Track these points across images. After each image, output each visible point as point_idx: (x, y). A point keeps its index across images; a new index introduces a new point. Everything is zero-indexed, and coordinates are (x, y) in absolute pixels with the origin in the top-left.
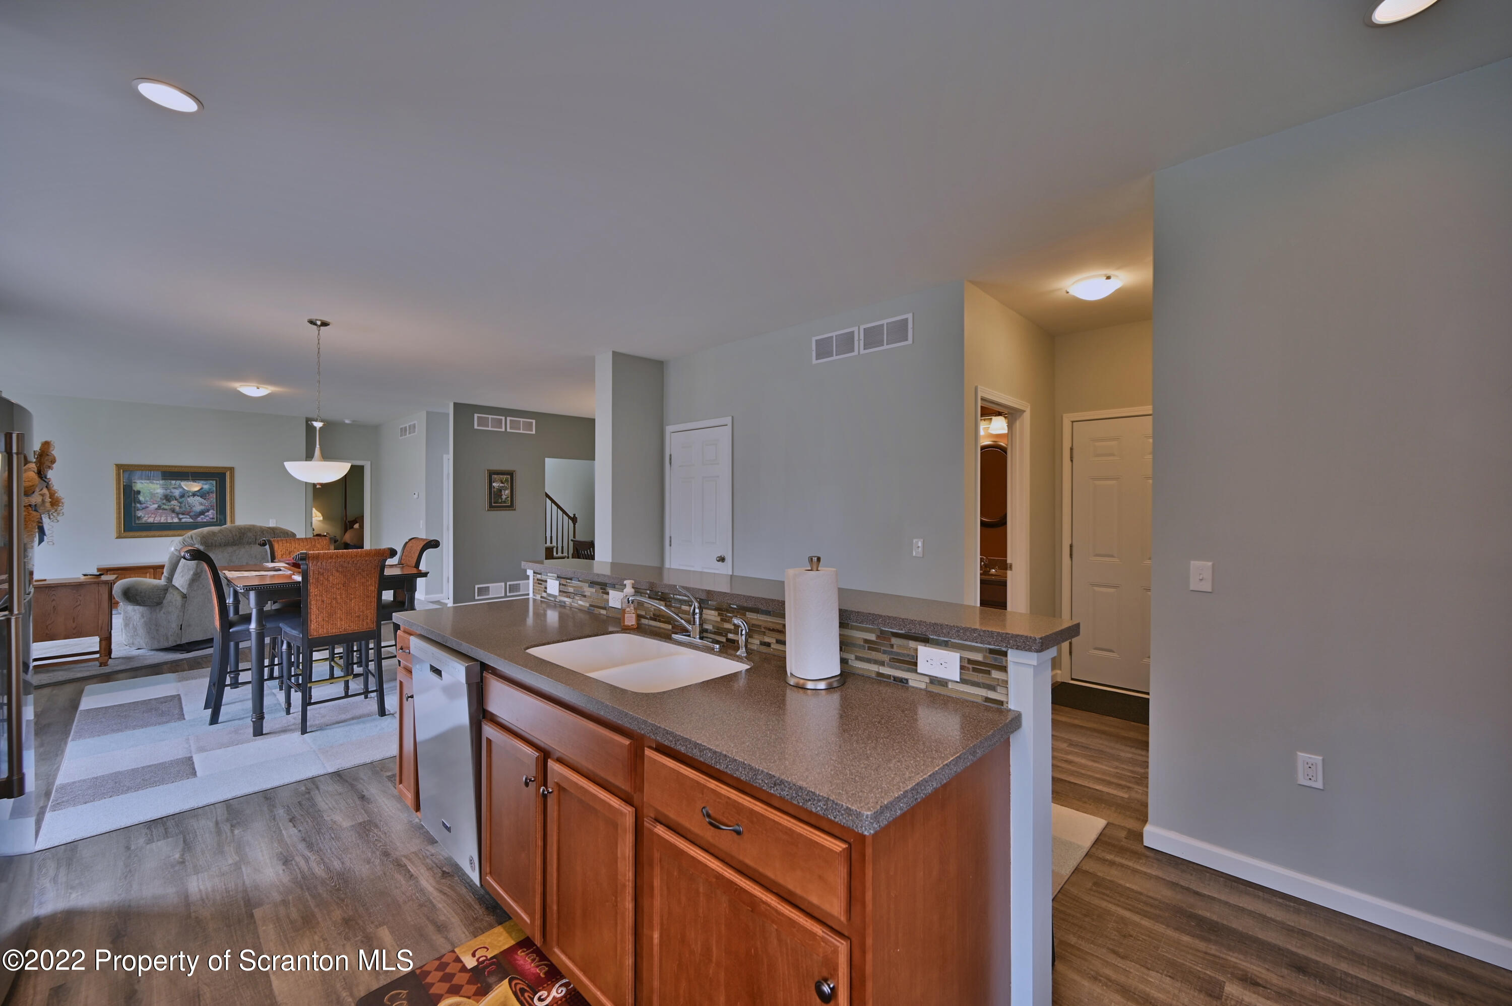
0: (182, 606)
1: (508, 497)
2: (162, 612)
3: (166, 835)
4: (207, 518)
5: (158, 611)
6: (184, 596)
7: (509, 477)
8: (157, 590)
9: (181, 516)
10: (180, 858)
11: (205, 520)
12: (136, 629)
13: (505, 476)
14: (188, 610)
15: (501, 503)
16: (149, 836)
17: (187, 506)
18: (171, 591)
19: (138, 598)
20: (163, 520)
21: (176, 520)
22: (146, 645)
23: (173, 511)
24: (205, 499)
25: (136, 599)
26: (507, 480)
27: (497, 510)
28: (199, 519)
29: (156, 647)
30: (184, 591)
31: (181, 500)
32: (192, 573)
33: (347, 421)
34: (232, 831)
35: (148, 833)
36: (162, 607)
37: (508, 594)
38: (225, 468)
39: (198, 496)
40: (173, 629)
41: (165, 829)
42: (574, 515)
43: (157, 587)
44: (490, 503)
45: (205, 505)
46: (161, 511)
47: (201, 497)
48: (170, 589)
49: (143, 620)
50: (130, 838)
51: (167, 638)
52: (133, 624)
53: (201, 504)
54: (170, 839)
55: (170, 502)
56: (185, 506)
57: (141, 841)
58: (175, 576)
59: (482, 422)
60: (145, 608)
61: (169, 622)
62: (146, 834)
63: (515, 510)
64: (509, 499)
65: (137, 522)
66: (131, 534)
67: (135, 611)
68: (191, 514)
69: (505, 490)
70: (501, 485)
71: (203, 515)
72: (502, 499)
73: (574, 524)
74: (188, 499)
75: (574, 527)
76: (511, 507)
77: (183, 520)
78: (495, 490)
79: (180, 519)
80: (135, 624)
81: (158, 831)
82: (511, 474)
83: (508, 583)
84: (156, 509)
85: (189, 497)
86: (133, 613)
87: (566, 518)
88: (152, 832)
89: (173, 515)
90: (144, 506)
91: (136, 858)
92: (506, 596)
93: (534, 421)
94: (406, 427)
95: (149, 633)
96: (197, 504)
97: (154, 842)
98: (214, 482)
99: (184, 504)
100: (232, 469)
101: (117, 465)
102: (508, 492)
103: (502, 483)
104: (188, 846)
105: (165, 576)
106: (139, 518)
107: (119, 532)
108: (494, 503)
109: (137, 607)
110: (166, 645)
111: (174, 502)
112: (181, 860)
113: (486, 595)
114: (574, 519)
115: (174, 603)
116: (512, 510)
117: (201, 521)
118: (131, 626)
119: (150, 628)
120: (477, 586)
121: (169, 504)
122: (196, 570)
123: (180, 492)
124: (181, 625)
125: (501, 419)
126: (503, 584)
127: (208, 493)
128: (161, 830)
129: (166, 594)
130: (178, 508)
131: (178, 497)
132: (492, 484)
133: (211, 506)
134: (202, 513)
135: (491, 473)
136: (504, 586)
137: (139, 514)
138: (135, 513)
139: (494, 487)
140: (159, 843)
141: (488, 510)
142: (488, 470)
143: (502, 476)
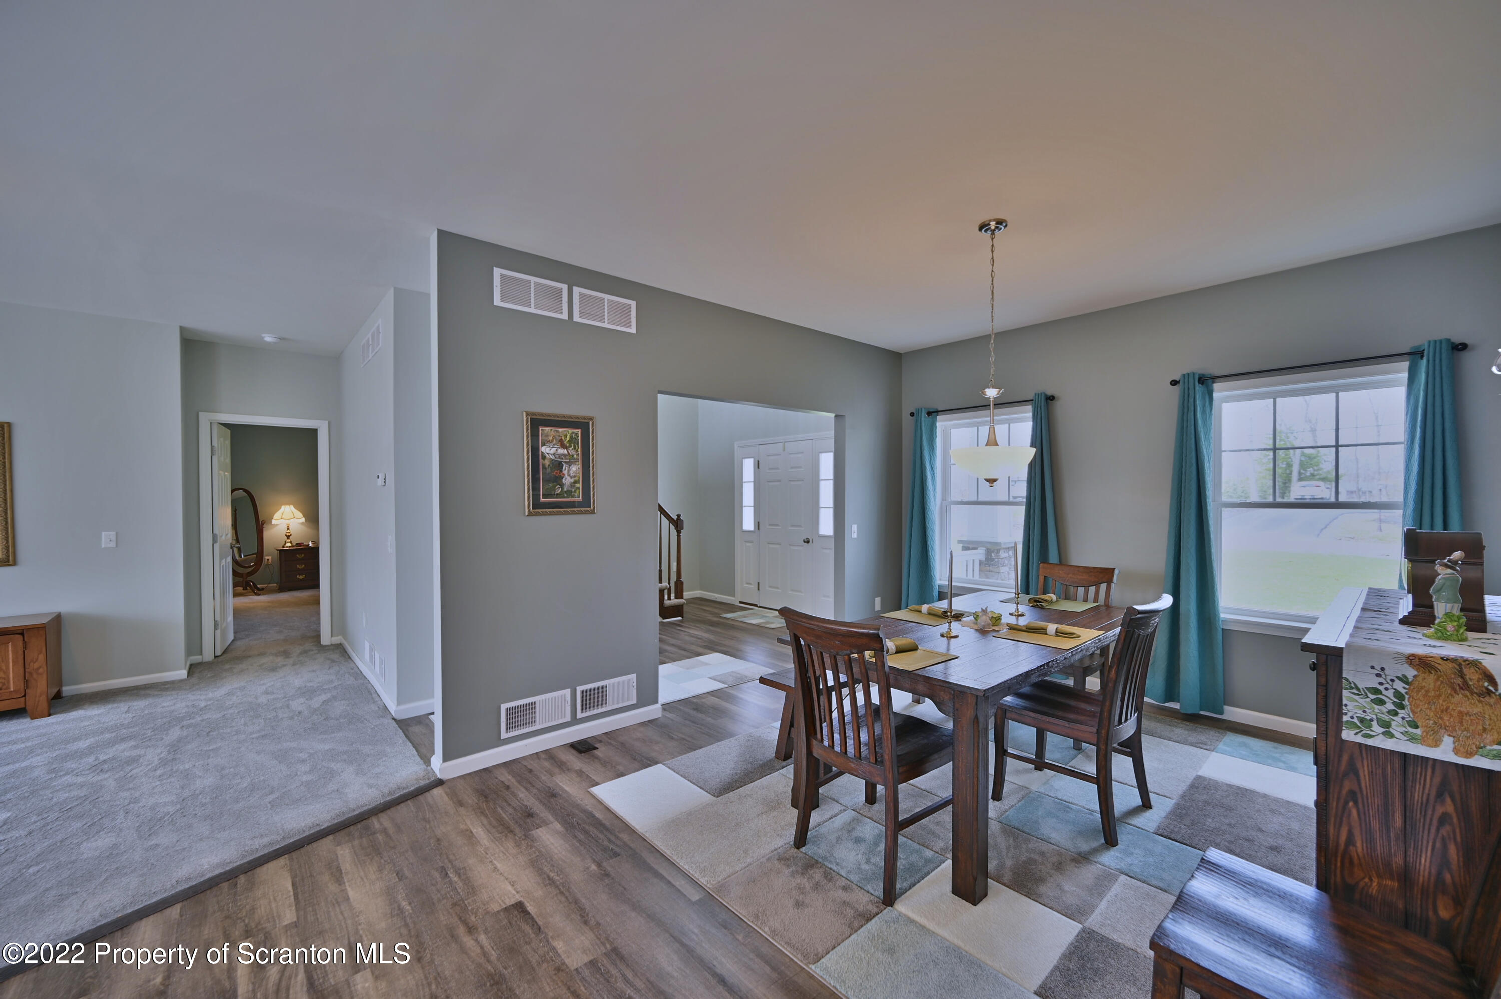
1: (576, 482)
7: (579, 432)
13: (570, 431)
15: (558, 496)
26: (573, 441)
27: (551, 514)
33: (268, 338)
37: (580, 715)
42: (679, 516)
44: (536, 497)
59: (511, 289)
63: (593, 512)
64: (580, 485)
69: (570, 464)
70: (562, 451)
72: (562, 486)
73: (679, 532)
75: (679, 536)
76: (585, 505)
78: (547, 463)
82: (583, 425)
83: (579, 689)
87: (665, 521)
92: (575, 721)
93: (633, 304)
94: (369, 339)
100: (7, 427)
102: (576, 469)
103: (563, 446)
108: (545, 496)
113: (526, 724)
114: (678, 523)
116: (587, 512)
120: (504, 707)
125: (561, 290)
126: (567, 692)
132: (538, 449)
135: (537, 423)
136: (569, 698)
139: (544, 458)
141: (530, 514)
142: (527, 415)
143: (561, 430)
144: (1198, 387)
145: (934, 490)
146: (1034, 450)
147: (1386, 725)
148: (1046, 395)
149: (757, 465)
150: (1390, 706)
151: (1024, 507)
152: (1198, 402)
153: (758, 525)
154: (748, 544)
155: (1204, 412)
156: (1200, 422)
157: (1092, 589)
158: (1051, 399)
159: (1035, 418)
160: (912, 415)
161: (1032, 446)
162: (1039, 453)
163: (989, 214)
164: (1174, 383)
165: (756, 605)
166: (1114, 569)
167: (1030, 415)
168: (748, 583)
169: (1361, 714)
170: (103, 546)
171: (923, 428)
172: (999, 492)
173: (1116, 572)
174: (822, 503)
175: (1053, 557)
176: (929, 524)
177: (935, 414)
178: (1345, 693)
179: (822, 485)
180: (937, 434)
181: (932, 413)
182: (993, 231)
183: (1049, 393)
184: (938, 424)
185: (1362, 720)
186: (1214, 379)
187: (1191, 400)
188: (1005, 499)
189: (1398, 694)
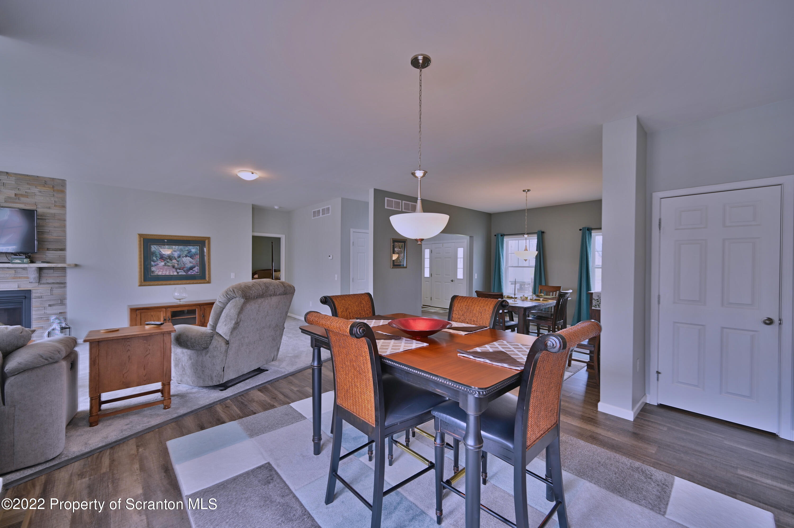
0: (225, 351)
2: (208, 355)
4: (194, 272)
5: (204, 354)
6: (227, 343)
7: (403, 244)
8: (205, 337)
9: (178, 271)
11: (193, 274)
12: (184, 369)
13: (401, 244)
14: (229, 354)
17: (182, 263)
18: (216, 338)
19: (189, 344)
20: (167, 274)
21: (175, 274)
22: (193, 383)
23: (173, 267)
24: (193, 259)
25: (186, 344)
26: (402, 246)
27: (396, 268)
28: (189, 273)
29: (202, 385)
30: (227, 338)
31: (178, 259)
32: (234, 322)
36: (208, 352)
38: (205, 237)
39: (189, 257)
40: (218, 370)
43: (203, 334)
44: (394, 263)
45: (193, 263)
46: (166, 267)
47: (191, 257)
48: (215, 336)
49: (190, 362)
51: (212, 378)
52: (182, 365)
53: (191, 262)
55: (171, 261)
56: (181, 263)
58: (219, 325)
60: (193, 352)
61: (214, 364)
63: (407, 267)
65: (152, 275)
66: (148, 283)
67: (183, 353)
68: (185, 269)
69: (401, 253)
70: (399, 250)
71: (192, 270)
74: (183, 259)
77: (180, 274)
79: (178, 273)
80: (184, 365)
82: (404, 242)
84: (163, 266)
85: (183, 257)
86: (182, 355)
89: (174, 270)
90: (156, 263)
94: (319, 210)
95: (195, 373)
96: (188, 261)
98: (198, 247)
99: (180, 262)
100: (209, 238)
101: (139, 235)
102: (402, 255)
103: (400, 248)
105: (210, 325)
106: (153, 272)
107: (141, 282)
109: (185, 350)
110: (211, 384)
111: (174, 261)
115: (219, 348)
116: (405, 268)
117: (190, 274)
118: (180, 366)
119: (197, 369)
121: (171, 262)
122: (237, 320)
123: (178, 254)
124: (224, 368)
125: (400, 202)
127: (195, 255)
129: (211, 340)
130: (177, 265)
131: (176, 257)
132: (394, 249)
133: (197, 264)
134: (191, 268)
135: (394, 242)
137: (153, 269)
138: (150, 268)
139: (396, 252)
141: (392, 268)
142: (392, 239)
143: (399, 243)
144: (587, 232)
145: (503, 262)
146: (537, 252)
148: (541, 231)
149: (431, 252)
151: (534, 268)
152: (587, 236)
153: (431, 275)
154: (427, 282)
155: (589, 239)
156: (587, 242)
157: (554, 293)
158: (543, 232)
159: (538, 239)
160: (495, 235)
161: (537, 251)
162: (539, 254)
163: (526, 188)
164: (580, 230)
165: (430, 306)
166: (561, 287)
167: (536, 237)
168: (426, 298)
169: (595, 304)
170: (232, 278)
171: (499, 241)
172: (526, 264)
173: (562, 287)
174: (459, 266)
175: (543, 283)
176: (501, 274)
178: (593, 301)
179: (459, 260)
180: (504, 243)
181: (503, 235)
182: (527, 192)
183: (543, 230)
184: (505, 239)
185: (595, 305)
186: (592, 229)
187: (585, 236)
188: (528, 265)
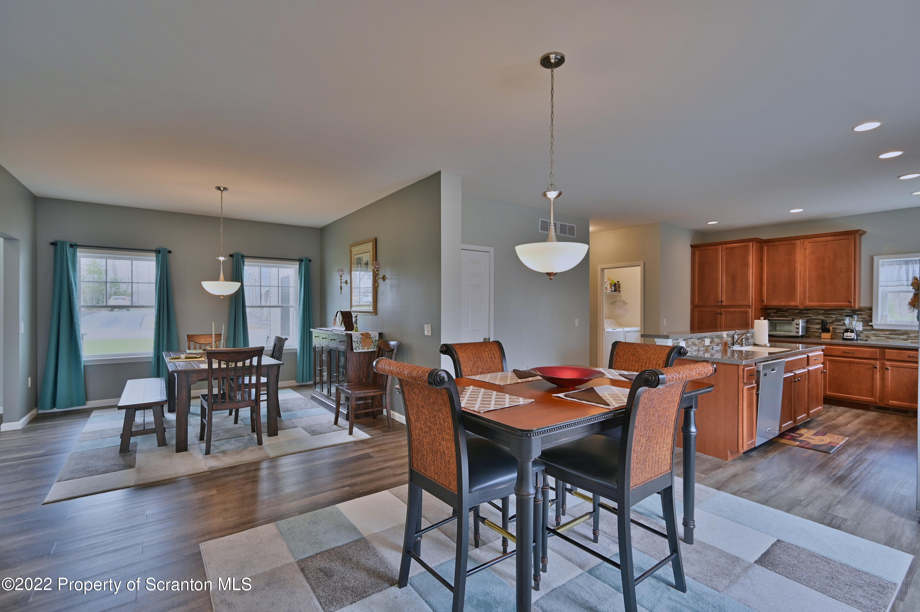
3: (835, 517)
10: (838, 505)
16: (843, 522)
34: (803, 500)
35: (842, 524)
41: (832, 520)
50: (854, 528)
54: (835, 514)
57: (849, 523)
62: (844, 524)
81: (836, 522)
88: (840, 523)
91: (858, 517)
97: (843, 518)
104: (829, 507)
112: (838, 503)
128: (834, 521)
140: (841, 516)
147: (359, 347)
150: (359, 344)
164: (231, 256)
171: (68, 256)
177: (76, 247)
181: (74, 246)
189: (360, 341)
